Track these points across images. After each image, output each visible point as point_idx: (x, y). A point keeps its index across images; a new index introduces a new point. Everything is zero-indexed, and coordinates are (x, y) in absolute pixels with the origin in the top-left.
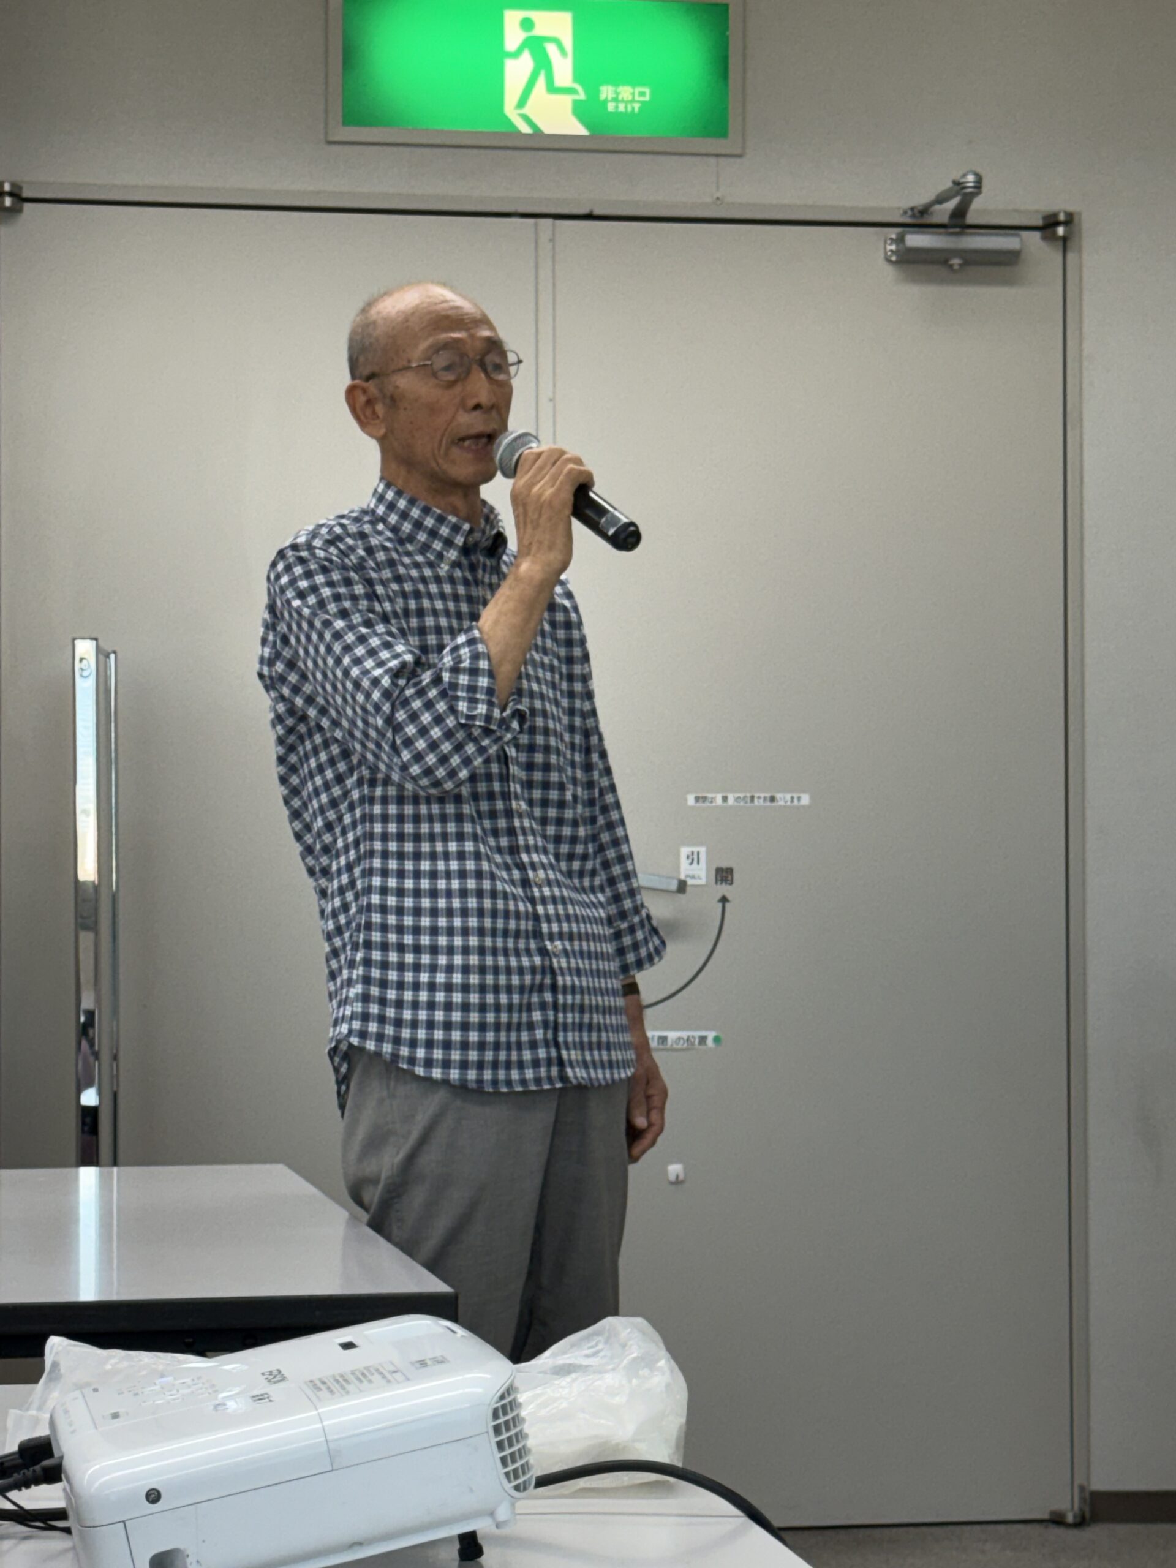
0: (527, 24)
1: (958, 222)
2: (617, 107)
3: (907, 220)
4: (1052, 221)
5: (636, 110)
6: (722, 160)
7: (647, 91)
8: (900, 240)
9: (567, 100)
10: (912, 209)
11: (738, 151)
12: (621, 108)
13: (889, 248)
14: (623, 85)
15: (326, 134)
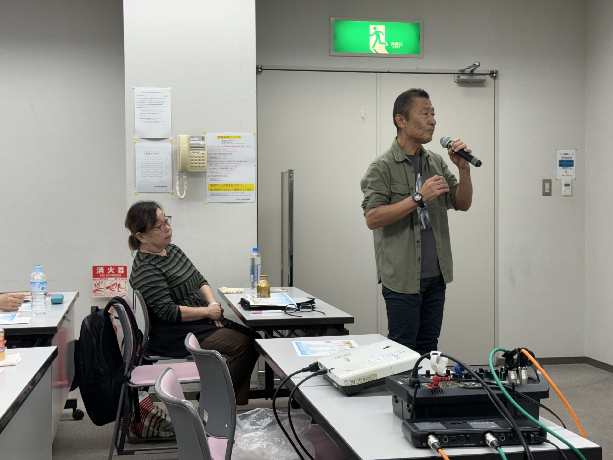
0: (375, 28)
1: (472, 73)
2: (395, 47)
3: (460, 72)
4: (493, 72)
5: (399, 48)
6: (418, 59)
7: (402, 43)
8: (459, 77)
9: (384, 46)
10: (461, 70)
11: (422, 57)
12: (396, 47)
13: (456, 79)
14: (397, 42)
15: (330, 54)
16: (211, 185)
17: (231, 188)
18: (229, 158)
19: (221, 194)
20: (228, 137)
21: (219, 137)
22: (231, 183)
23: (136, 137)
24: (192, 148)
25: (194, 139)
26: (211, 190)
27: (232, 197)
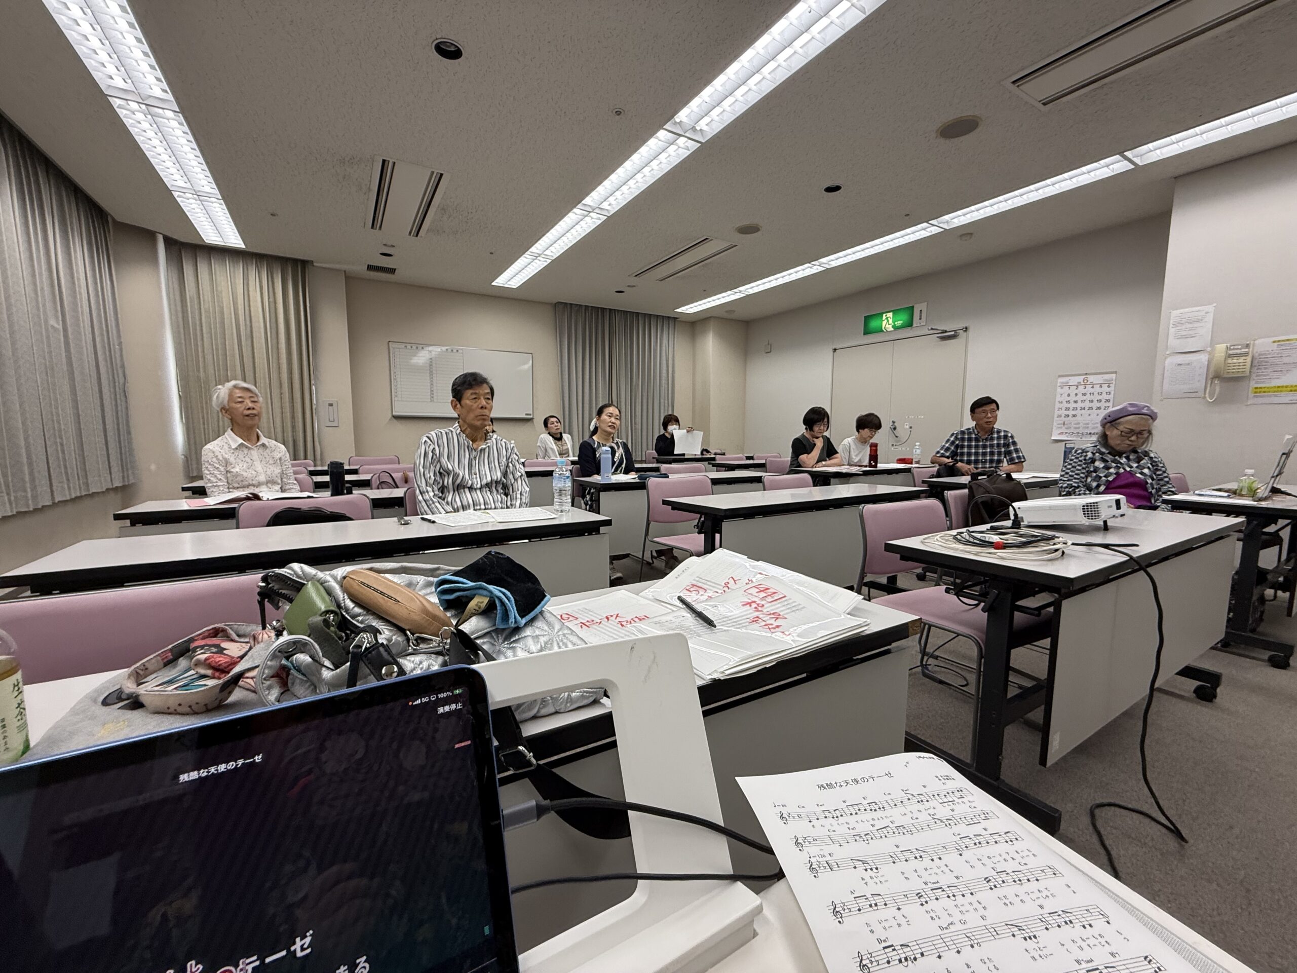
16: (1256, 388)
17: (1284, 389)
18: (1285, 360)
19: (1270, 396)
20: (1288, 340)
21: (1274, 342)
22: (1285, 385)
23: (1168, 353)
24: (1230, 356)
25: (1236, 347)
26: (1256, 392)
27: (1286, 398)
